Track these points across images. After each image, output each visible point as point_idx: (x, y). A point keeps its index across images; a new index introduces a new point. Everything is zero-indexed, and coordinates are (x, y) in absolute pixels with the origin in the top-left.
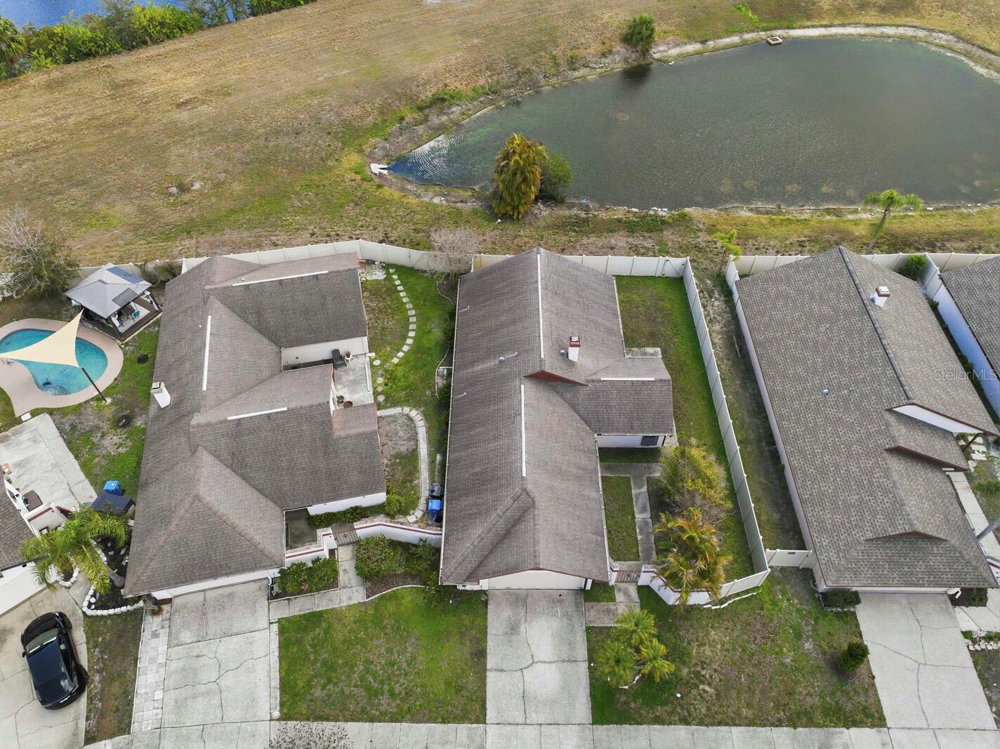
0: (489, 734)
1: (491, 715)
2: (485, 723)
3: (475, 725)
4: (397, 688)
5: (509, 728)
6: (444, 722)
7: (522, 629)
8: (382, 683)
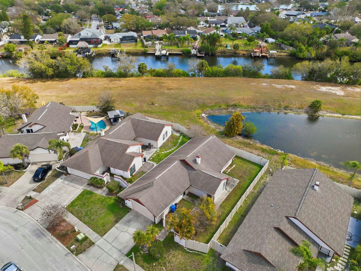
0: (100, 240)
1: (105, 236)
2: (102, 237)
3: (99, 236)
4: (92, 217)
5: (106, 242)
6: (94, 231)
7: (131, 223)
8: (90, 214)
